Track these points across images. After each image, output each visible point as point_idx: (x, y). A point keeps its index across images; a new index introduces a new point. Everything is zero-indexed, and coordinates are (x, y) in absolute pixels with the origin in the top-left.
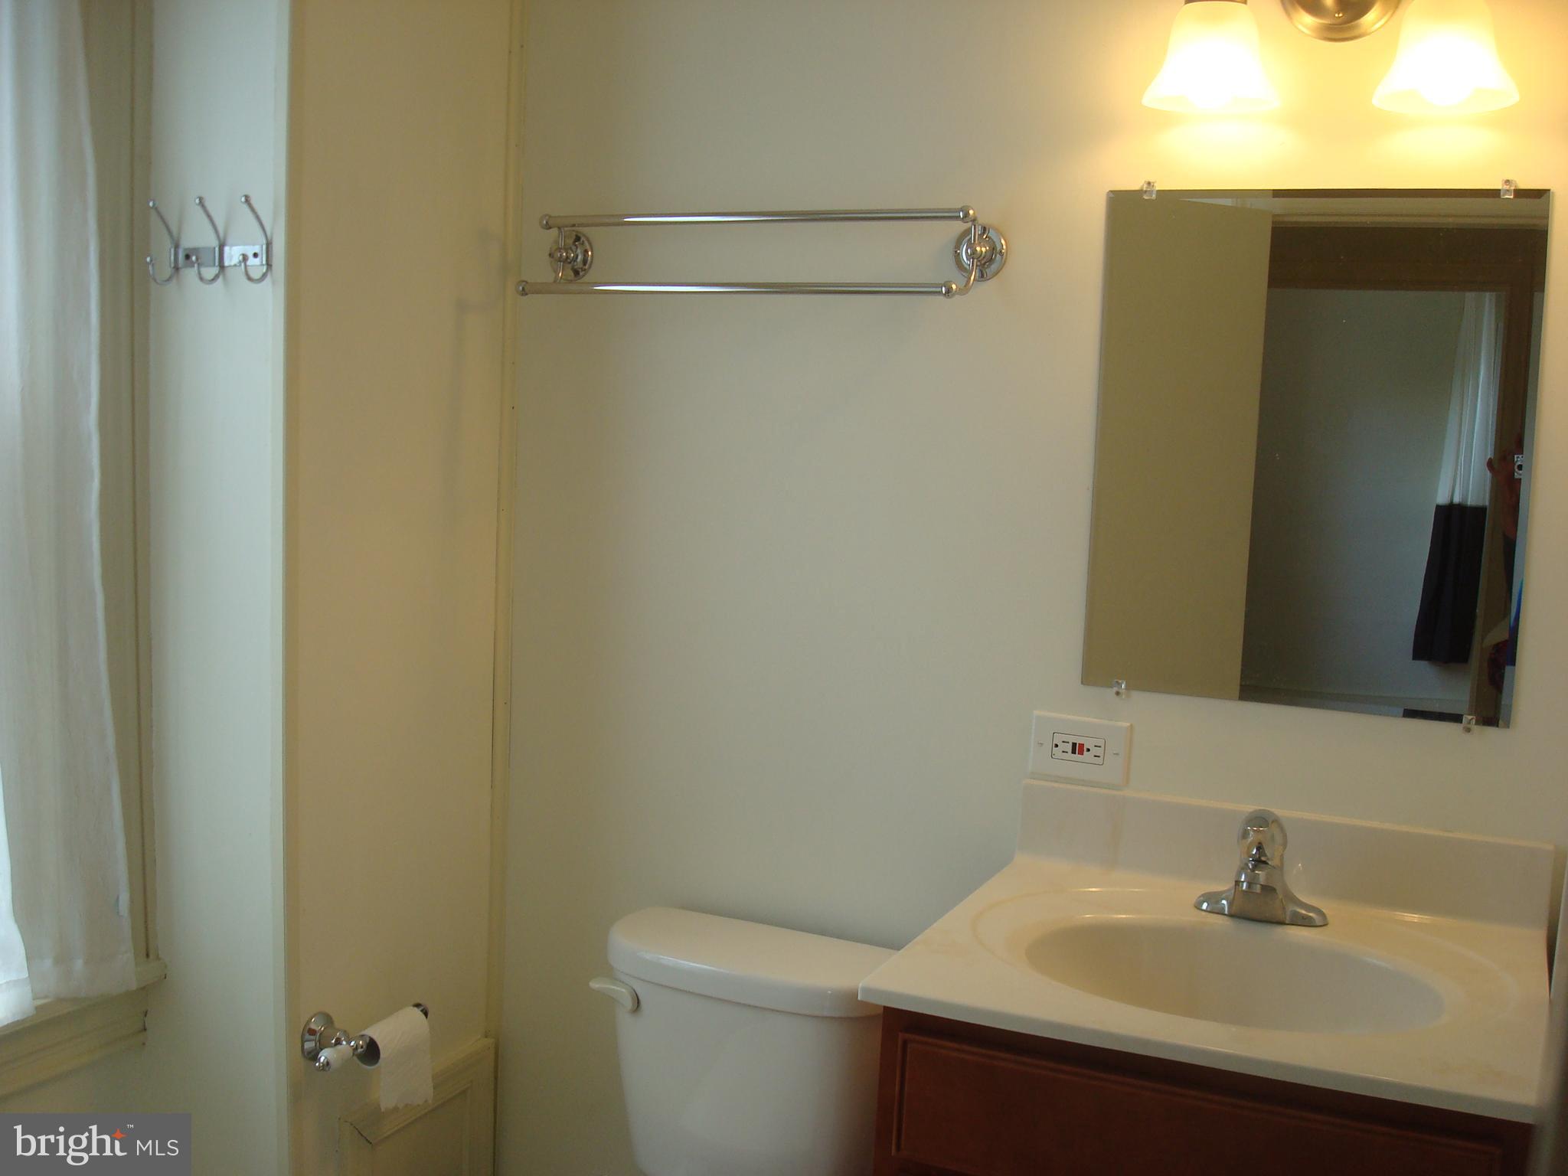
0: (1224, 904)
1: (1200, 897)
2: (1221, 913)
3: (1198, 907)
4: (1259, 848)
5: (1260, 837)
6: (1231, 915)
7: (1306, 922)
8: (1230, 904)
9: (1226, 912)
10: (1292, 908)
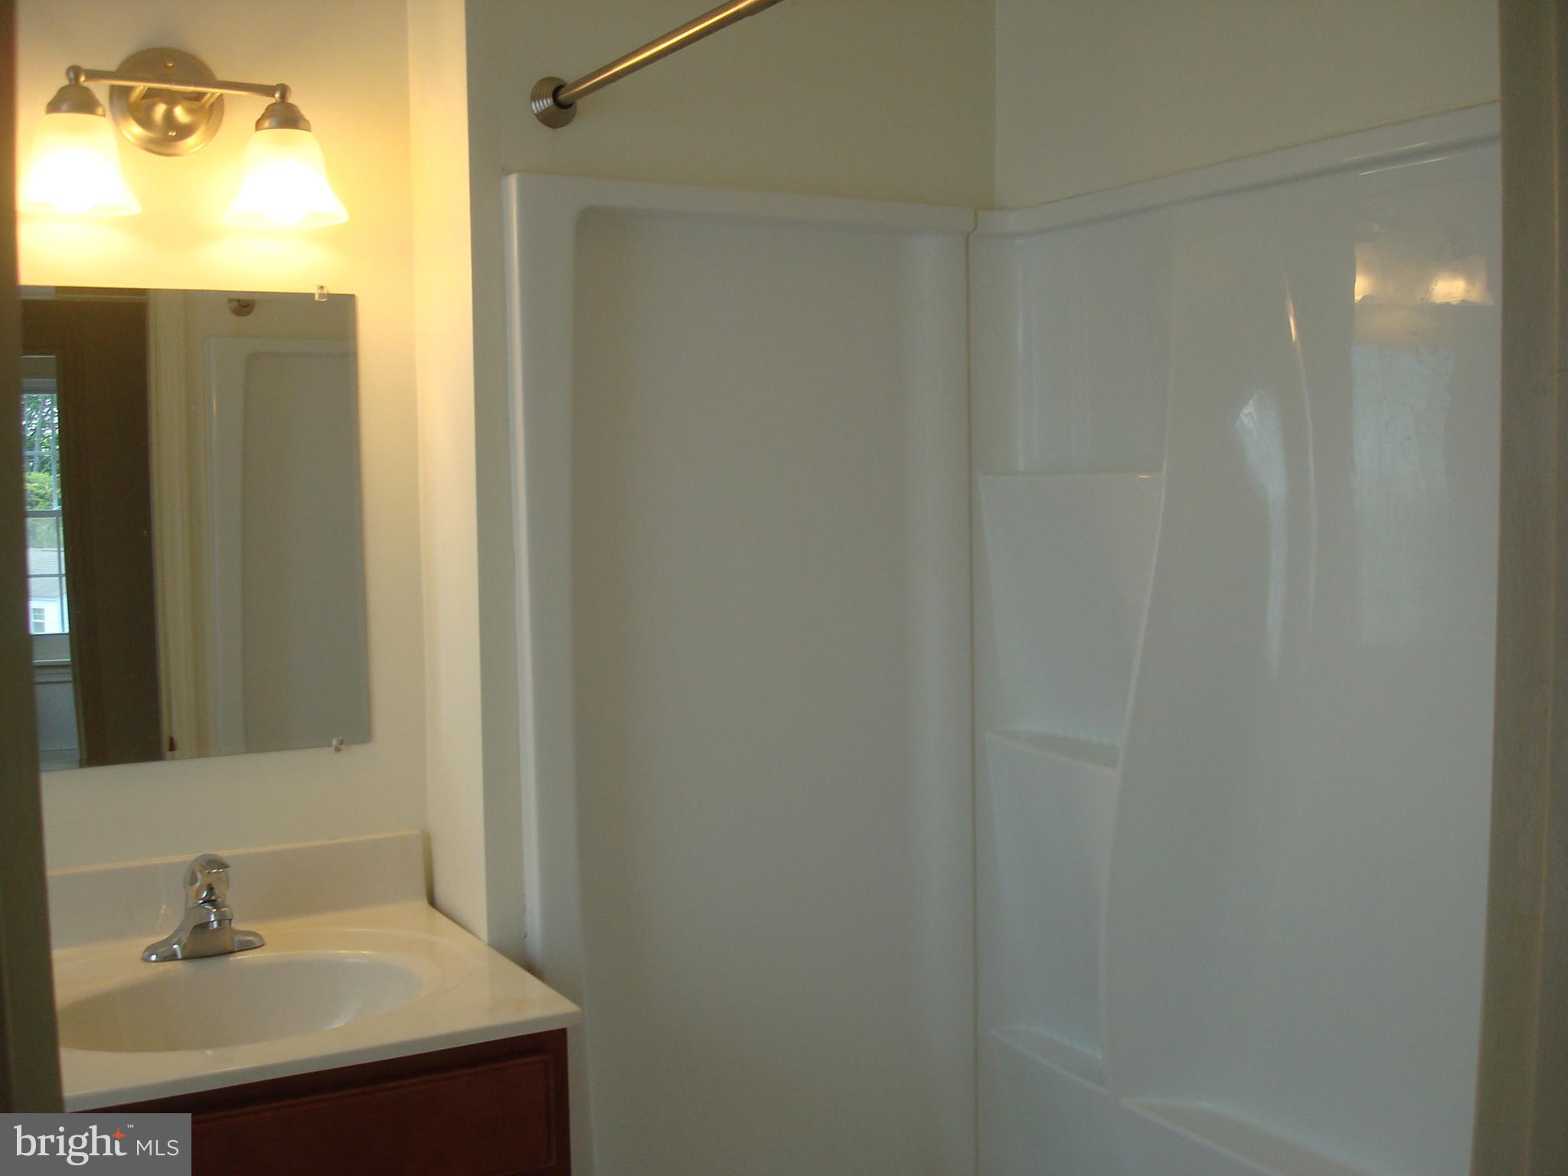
0: (175, 950)
1: (145, 951)
2: (173, 957)
3: (147, 960)
4: (210, 889)
5: (210, 880)
6: (184, 958)
7: (248, 947)
8: (183, 948)
9: (180, 956)
10: (238, 938)
